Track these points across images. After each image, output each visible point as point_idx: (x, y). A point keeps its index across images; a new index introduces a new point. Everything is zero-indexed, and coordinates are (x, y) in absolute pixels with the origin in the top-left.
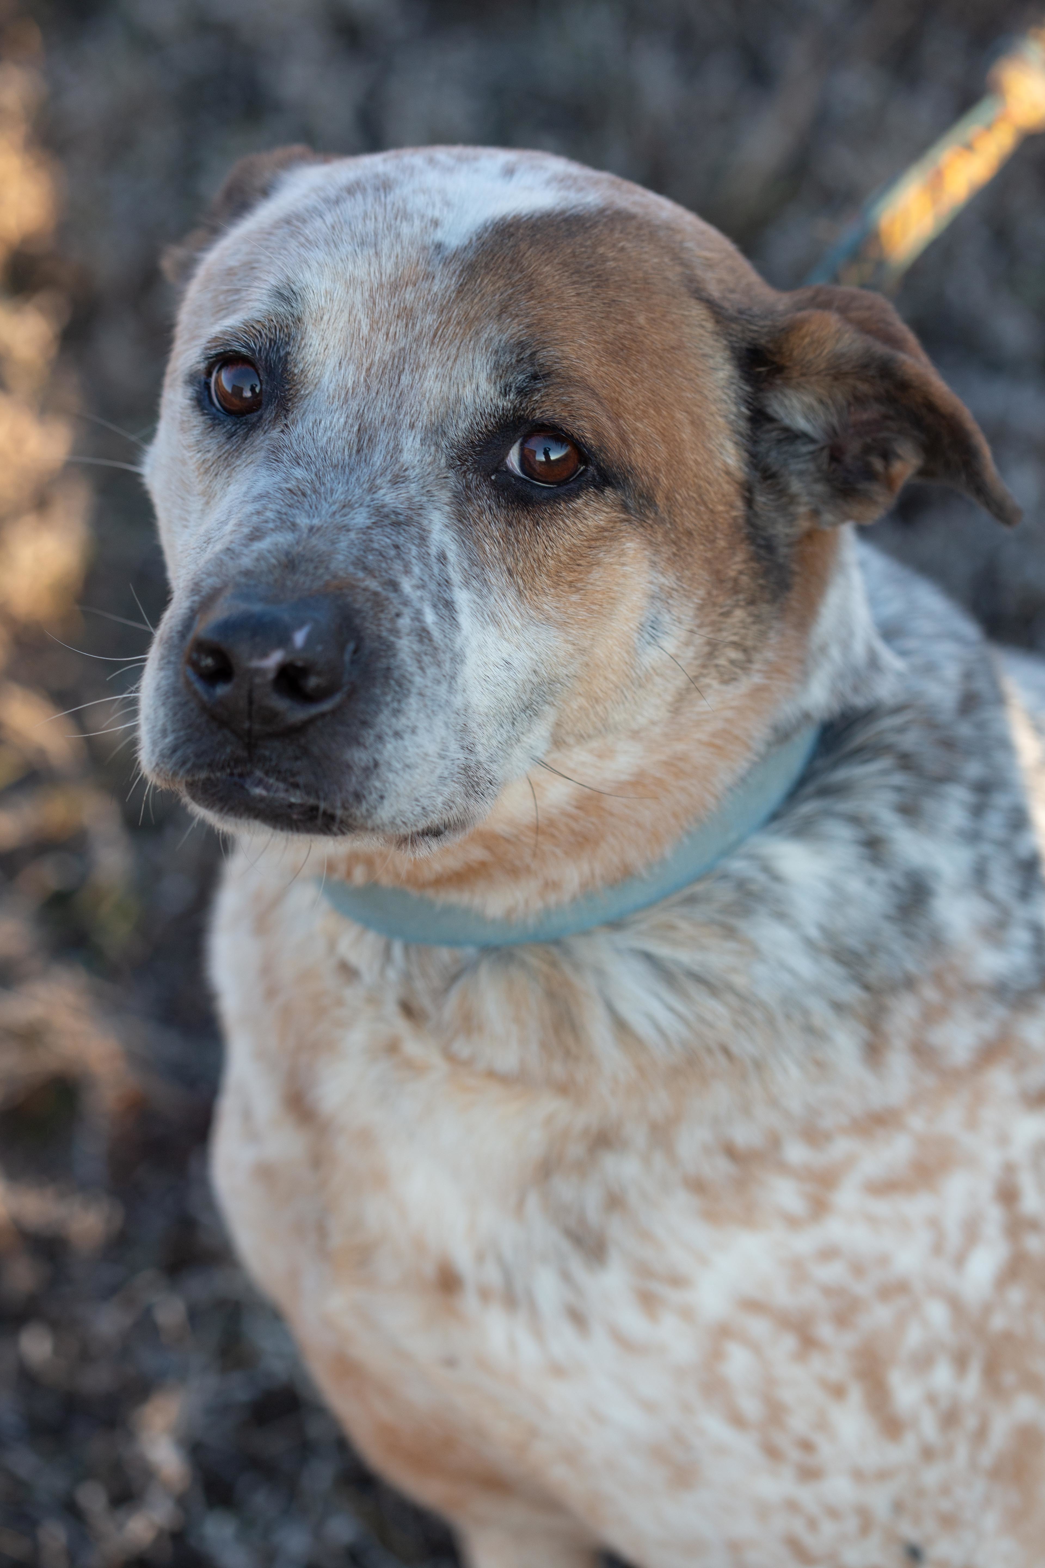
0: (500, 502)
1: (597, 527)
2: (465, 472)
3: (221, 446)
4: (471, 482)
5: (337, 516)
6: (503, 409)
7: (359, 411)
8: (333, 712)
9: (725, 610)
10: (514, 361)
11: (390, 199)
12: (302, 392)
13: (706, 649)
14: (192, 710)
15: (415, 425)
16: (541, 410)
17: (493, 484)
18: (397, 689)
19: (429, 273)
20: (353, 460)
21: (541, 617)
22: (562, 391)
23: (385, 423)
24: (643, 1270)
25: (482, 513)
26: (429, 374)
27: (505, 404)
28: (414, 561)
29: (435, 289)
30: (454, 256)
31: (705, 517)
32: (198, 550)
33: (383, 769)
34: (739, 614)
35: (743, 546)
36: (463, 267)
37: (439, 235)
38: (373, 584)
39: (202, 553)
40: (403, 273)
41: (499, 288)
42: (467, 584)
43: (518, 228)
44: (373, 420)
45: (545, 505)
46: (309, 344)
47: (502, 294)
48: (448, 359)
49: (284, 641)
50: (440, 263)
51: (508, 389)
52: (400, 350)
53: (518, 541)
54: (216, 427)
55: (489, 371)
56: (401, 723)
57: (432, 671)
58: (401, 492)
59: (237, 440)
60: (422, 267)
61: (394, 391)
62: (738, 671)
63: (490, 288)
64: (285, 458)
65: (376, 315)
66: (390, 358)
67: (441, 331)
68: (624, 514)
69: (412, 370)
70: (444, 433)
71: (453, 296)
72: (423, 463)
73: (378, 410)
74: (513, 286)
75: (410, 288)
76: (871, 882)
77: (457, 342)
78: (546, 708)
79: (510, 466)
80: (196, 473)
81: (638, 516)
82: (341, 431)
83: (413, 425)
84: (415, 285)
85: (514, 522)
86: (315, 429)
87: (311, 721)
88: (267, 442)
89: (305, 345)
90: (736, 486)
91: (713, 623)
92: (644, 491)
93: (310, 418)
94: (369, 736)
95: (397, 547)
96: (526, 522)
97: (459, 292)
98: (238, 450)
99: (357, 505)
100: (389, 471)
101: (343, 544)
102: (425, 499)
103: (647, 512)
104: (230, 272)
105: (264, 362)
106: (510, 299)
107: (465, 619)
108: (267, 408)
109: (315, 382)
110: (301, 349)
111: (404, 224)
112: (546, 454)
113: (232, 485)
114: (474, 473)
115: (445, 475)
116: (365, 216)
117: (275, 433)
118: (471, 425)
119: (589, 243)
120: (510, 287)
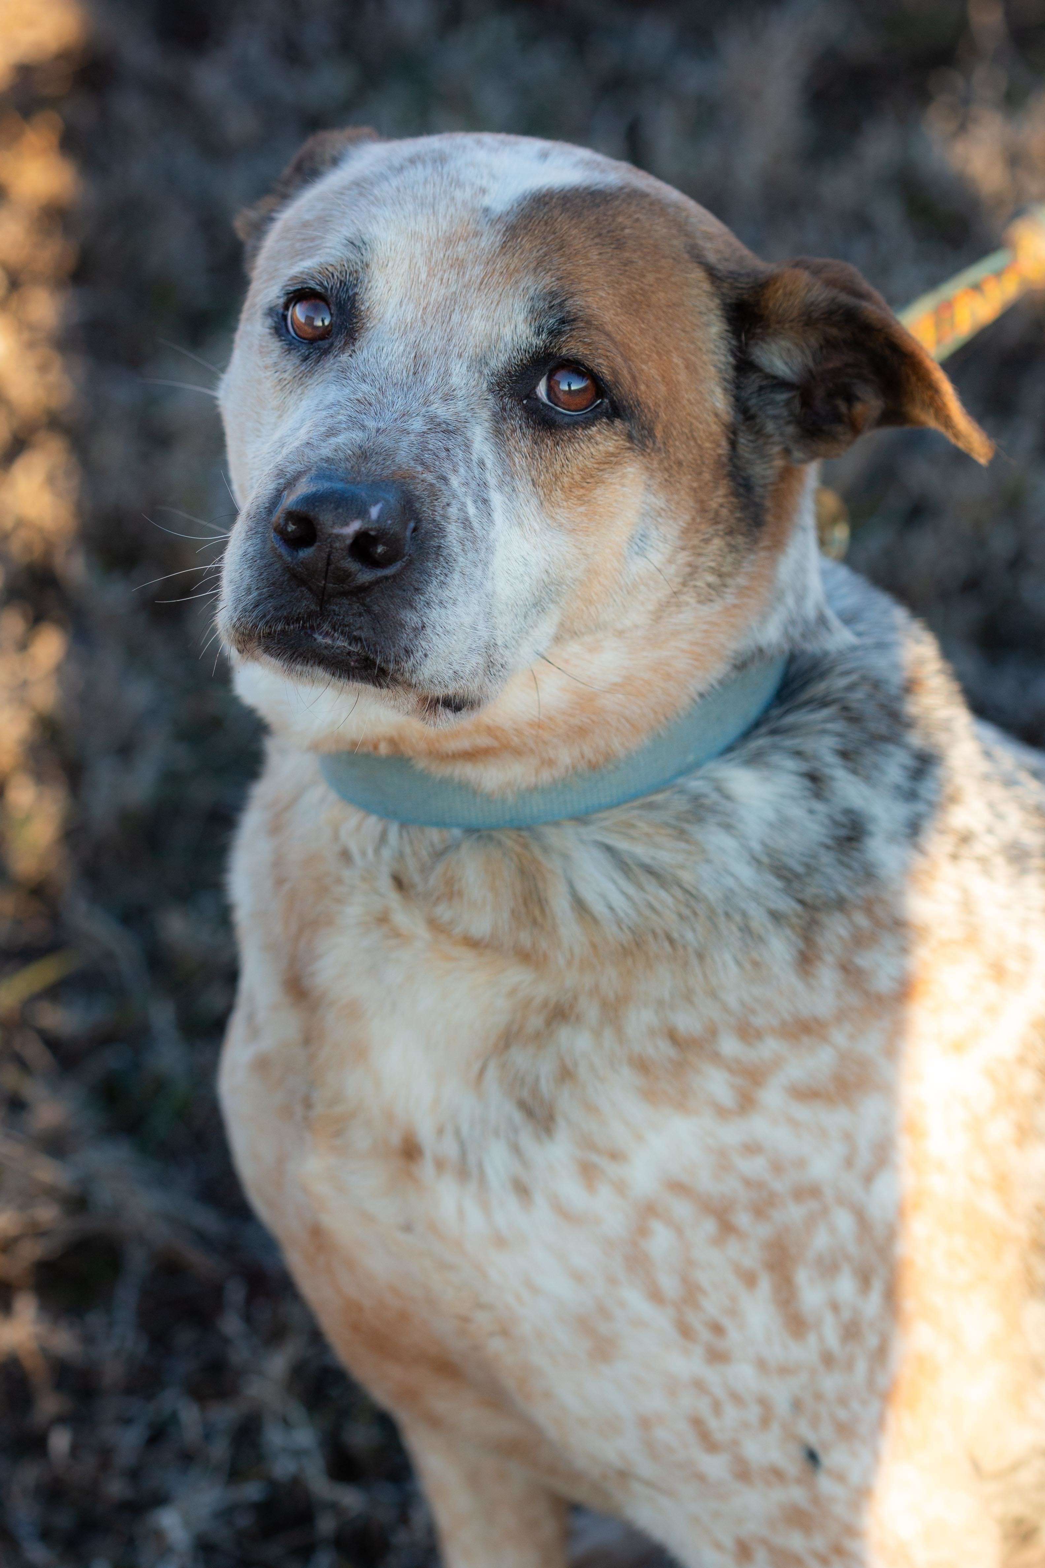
0: (529, 423)
1: (607, 452)
2: (502, 396)
3: (297, 367)
4: (507, 405)
5: (399, 422)
6: (536, 347)
7: (415, 341)
8: (394, 577)
9: (707, 536)
10: (546, 307)
11: (446, 169)
12: (368, 325)
13: (688, 569)
14: (277, 570)
15: (463, 354)
16: (567, 348)
17: (525, 408)
18: (445, 565)
19: (478, 231)
20: (410, 380)
21: (555, 524)
22: (584, 333)
23: (438, 352)
24: (587, 1143)
25: (514, 431)
26: (475, 314)
27: (538, 342)
28: (461, 463)
29: (483, 244)
30: (499, 218)
31: (694, 451)
32: (272, 454)
33: (429, 631)
34: (717, 543)
35: (725, 482)
36: (507, 228)
37: (487, 201)
38: (430, 477)
39: (276, 456)
40: (456, 231)
41: (536, 246)
42: (500, 487)
43: (551, 198)
44: (427, 349)
45: (565, 429)
46: (375, 286)
47: (538, 251)
48: (491, 303)
49: (362, 513)
50: (487, 224)
51: (541, 330)
52: (452, 294)
53: (541, 458)
54: (292, 351)
55: (526, 314)
56: (445, 594)
57: (471, 555)
58: (450, 407)
59: (310, 362)
60: (472, 226)
61: (445, 327)
62: (713, 592)
63: (528, 246)
64: (353, 376)
65: (433, 263)
66: (443, 299)
67: (487, 279)
68: (629, 442)
69: (462, 310)
70: (487, 364)
71: (498, 250)
72: (469, 385)
73: (431, 341)
74: (548, 245)
75: (461, 243)
76: (811, 812)
77: (500, 289)
78: (552, 606)
79: (540, 395)
80: (272, 391)
81: (640, 445)
82: (400, 356)
83: (461, 355)
84: (466, 241)
85: (539, 440)
86: (379, 354)
87: (378, 581)
88: (337, 365)
89: (371, 287)
90: (723, 427)
91: (694, 547)
92: (647, 423)
93: (374, 346)
94: (420, 600)
95: (447, 450)
96: (549, 442)
97: (502, 248)
98: (310, 372)
99: (414, 415)
100: (440, 390)
101: (404, 444)
102: (469, 415)
103: (647, 443)
104: (305, 225)
105: (335, 299)
106: (546, 255)
107: (498, 516)
108: (336, 337)
109: (379, 317)
110: (368, 290)
111: (457, 190)
112: (569, 385)
113: (304, 400)
114: (509, 397)
115: (485, 397)
116: (426, 182)
117: (344, 357)
118: (509, 358)
119: (610, 213)
120: (545, 246)
